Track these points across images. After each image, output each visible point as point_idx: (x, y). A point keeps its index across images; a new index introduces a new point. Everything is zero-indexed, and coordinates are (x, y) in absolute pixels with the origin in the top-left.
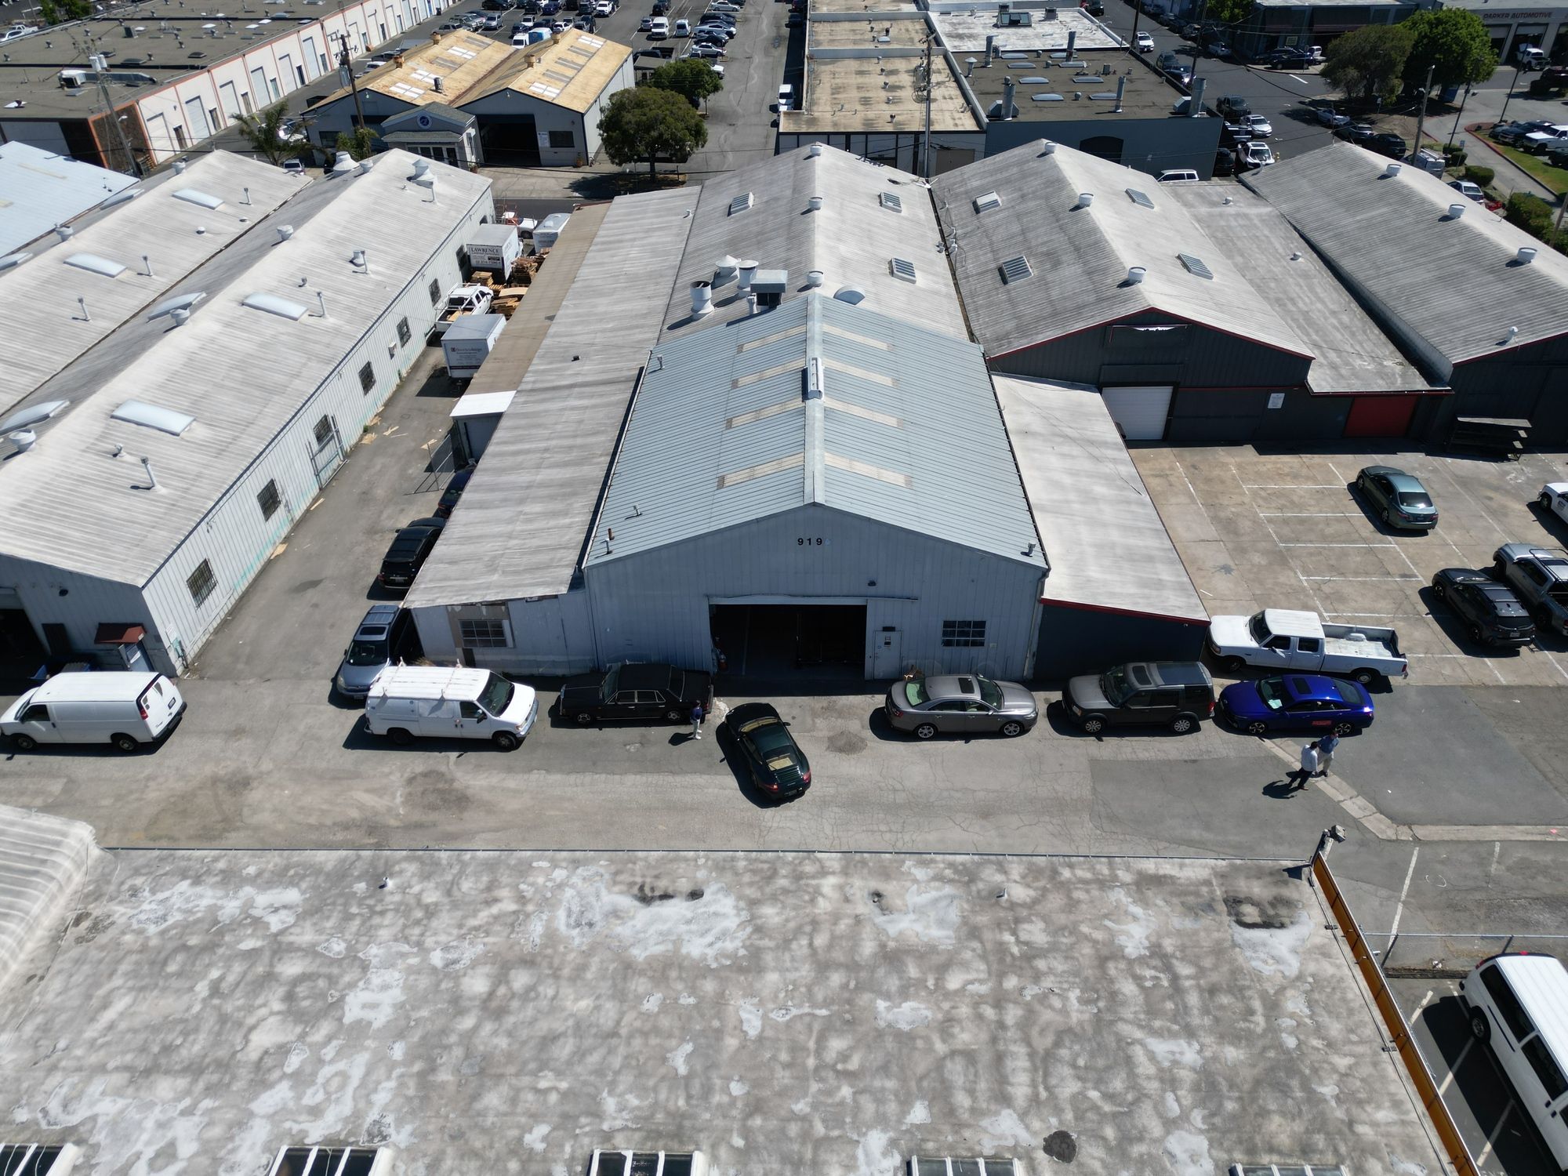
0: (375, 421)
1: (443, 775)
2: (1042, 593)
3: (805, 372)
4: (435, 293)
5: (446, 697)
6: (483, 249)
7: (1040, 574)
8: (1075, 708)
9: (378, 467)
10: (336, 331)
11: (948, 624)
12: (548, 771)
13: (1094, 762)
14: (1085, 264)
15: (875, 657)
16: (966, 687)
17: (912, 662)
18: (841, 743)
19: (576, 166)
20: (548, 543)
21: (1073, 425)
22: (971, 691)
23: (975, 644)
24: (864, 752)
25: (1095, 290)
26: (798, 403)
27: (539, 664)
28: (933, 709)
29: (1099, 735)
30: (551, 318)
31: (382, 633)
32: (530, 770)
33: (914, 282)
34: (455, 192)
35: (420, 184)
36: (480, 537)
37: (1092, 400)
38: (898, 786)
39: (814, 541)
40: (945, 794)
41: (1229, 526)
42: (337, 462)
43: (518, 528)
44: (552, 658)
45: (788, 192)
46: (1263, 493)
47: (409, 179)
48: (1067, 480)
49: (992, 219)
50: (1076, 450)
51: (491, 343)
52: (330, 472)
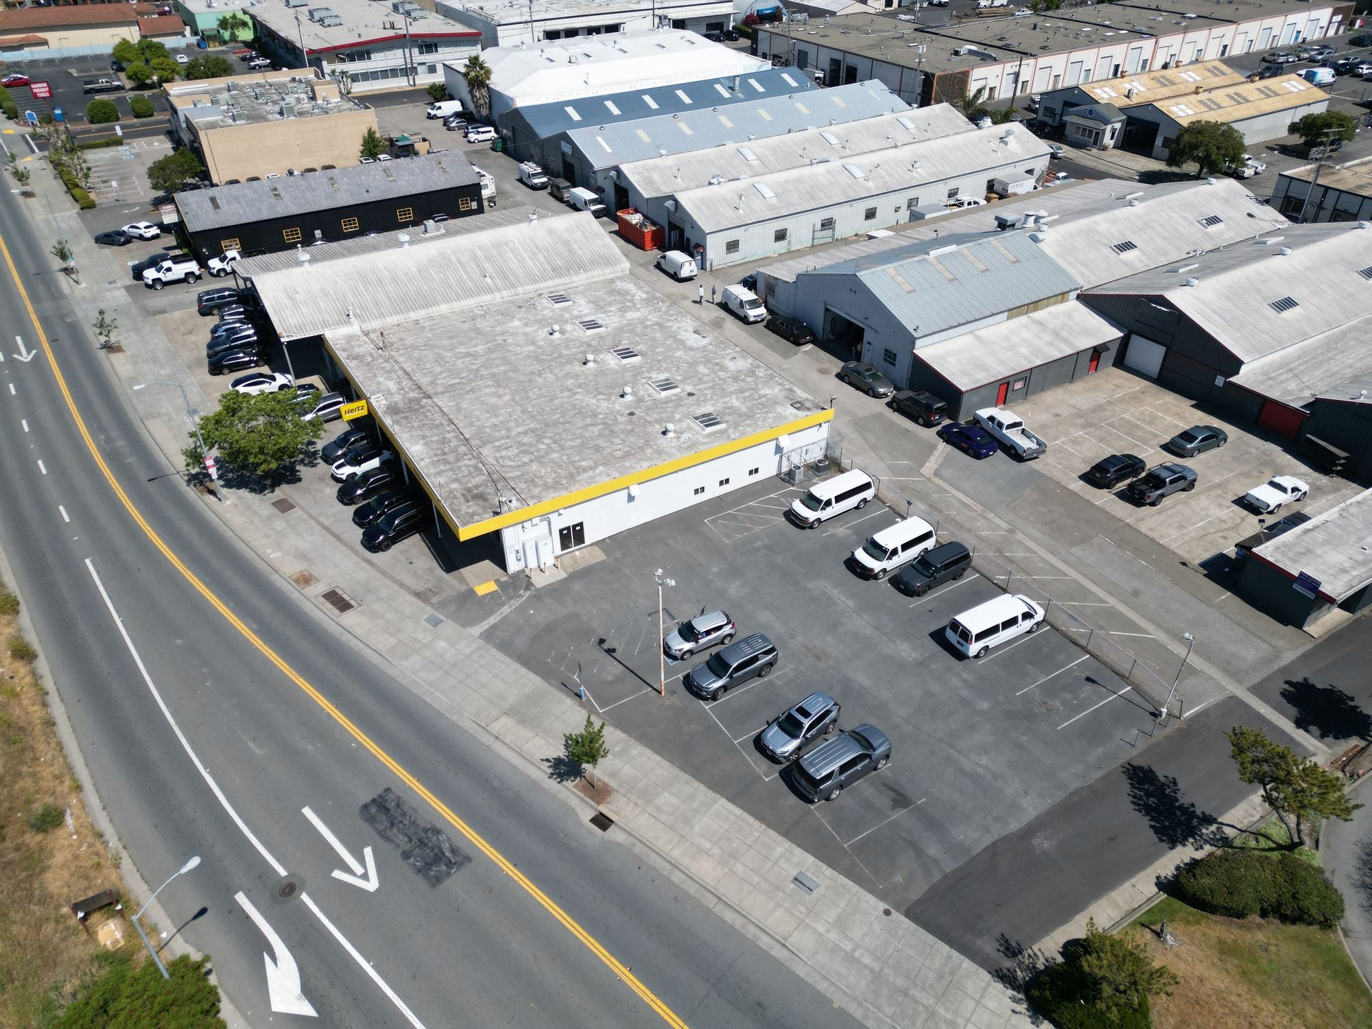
1: (724, 322)
2: (914, 350)
4: (952, 195)
5: (739, 297)
7: (913, 339)
11: (886, 350)
12: (746, 333)
15: (864, 355)
17: (874, 363)
18: (823, 370)
21: (1074, 333)
23: (893, 364)
30: (962, 216)
32: (743, 331)
38: (820, 387)
39: (854, 291)
42: (830, 240)
44: (784, 309)
48: (1016, 341)
50: (1048, 338)
52: (822, 241)
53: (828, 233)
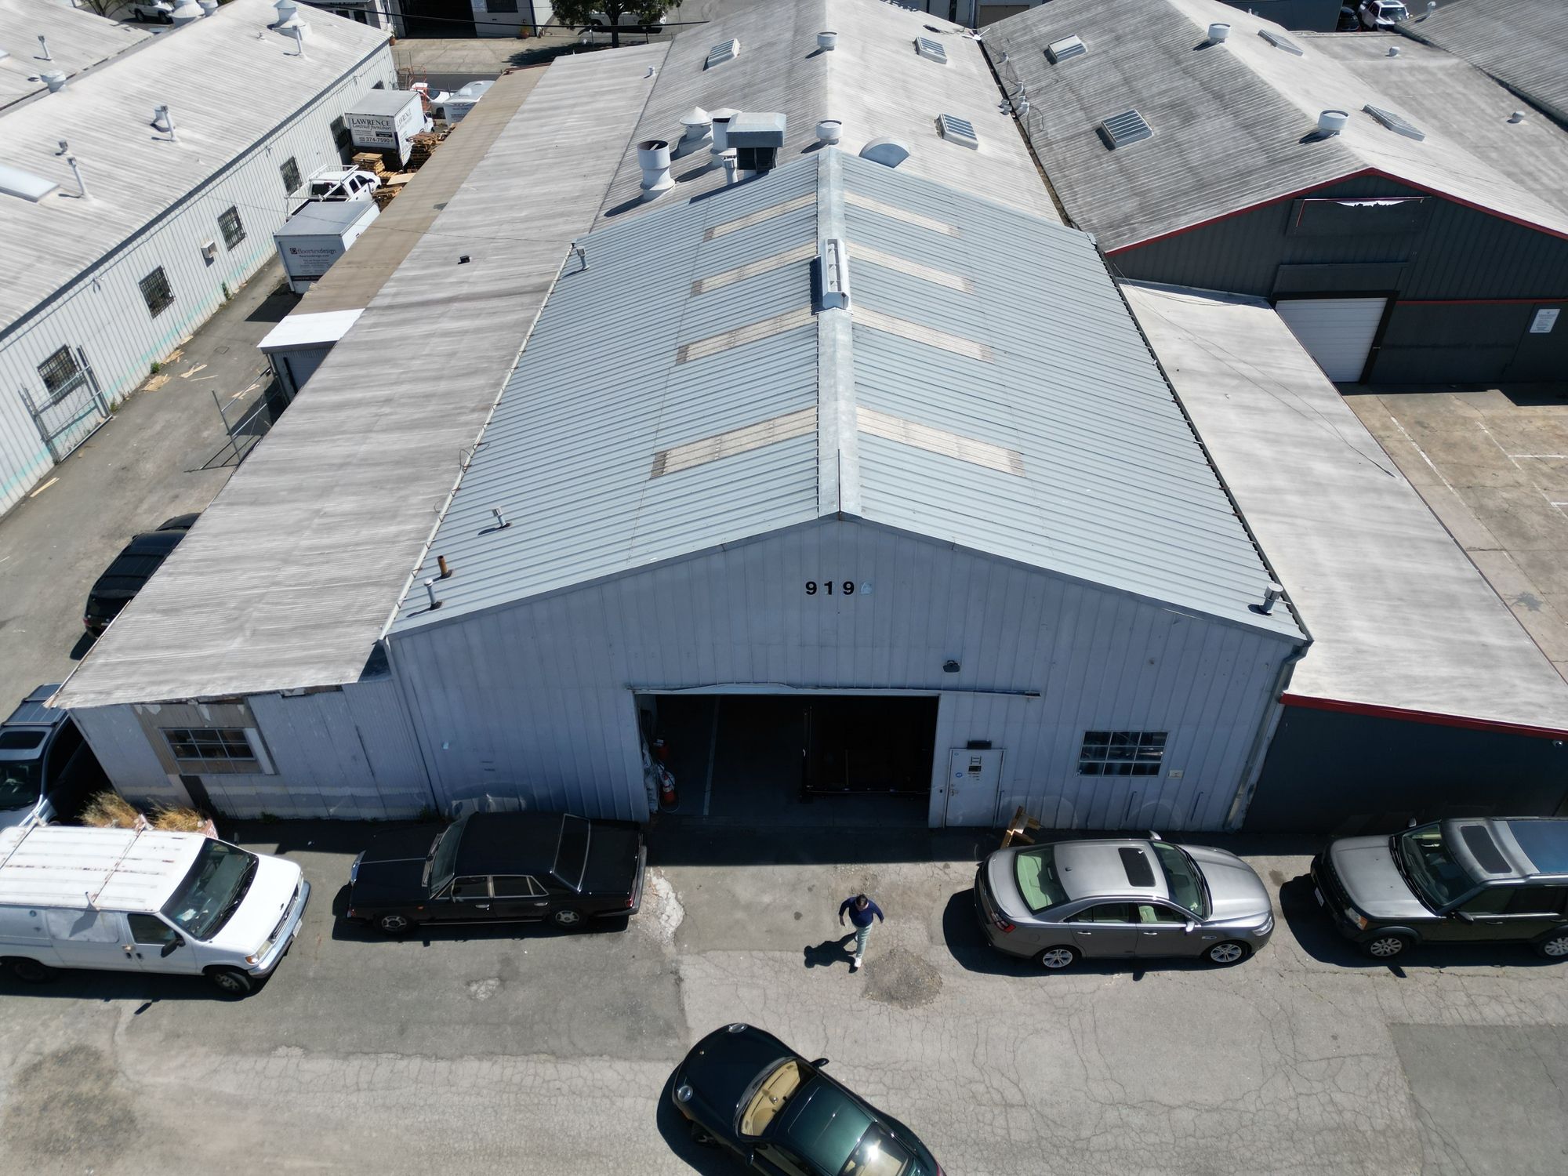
0: (173, 357)
1: (97, 1056)
2: (1286, 685)
3: (815, 266)
4: (291, 176)
5: (98, 904)
6: (369, 121)
7: (1287, 650)
8: (1350, 913)
9: (158, 427)
10: (100, 219)
11: (1090, 737)
12: (307, 1051)
13: (1399, 1029)
14: (1236, 114)
15: (949, 791)
16: (1139, 874)
17: (1018, 799)
18: (890, 978)
19: (521, 37)
20: (349, 572)
21: (1248, 359)
22: (1149, 881)
23: (1140, 770)
24: (940, 1001)
25: (1263, 149)
26: (805, 316)
27: (326, 801)
28: (1075, 918)
29: (1396, 964)
30: (441, 207)
31: (34, 745)
32: (269, 1048)
33: (974, 147)
34: (335, 46)
35: (284, 33)
36: (236, 559)
37: (1264, 320)
38: (1013, 1095)
39: (838, 588)
40: (1111, 1116)
41: (1506, 521)
42: (94, 419)
43: (304, 543)
44: (347, 791)
45: (788, 35)
46: (1545, 468)
47: (270, 27)
48: (1265, 452)
49: (1076, 69)
50: (1264, 401)
51: (348, 240)
52: (77, 434)
53: (77, 400)
